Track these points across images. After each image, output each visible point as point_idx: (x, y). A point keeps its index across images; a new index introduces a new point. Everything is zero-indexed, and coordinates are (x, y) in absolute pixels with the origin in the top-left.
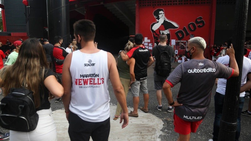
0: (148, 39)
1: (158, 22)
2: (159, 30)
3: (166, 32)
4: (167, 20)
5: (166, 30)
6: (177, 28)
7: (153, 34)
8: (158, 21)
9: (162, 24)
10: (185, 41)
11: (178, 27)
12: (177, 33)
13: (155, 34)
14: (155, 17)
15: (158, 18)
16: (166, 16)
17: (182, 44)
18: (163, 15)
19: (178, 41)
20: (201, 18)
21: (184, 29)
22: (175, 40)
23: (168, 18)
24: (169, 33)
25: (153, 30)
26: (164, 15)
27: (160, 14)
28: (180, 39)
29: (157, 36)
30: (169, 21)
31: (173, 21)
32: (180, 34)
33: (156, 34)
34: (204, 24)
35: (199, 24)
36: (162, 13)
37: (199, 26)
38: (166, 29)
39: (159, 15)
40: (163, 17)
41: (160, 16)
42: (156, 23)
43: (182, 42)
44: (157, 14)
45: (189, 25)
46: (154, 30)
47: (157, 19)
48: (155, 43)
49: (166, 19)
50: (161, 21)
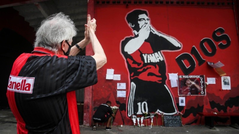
0: (115, 73)
1: (137, 36)
2: (140, 52)
3: (155, 58)
4: (156, 32)
5: (156, 54)
6: (178, 48)
7: (127, 62)
8: (136, 33)
9: (146, 41)
10: (199, 77)
11: (180, 46)
12: (179, 60)
13: (131, 62)
14: (130, 25)
15: (138, 28)
16: (153, 23)
17: (193, 83)
18: (147, 21)
19: (184, 77)
20: (221, 31)
21: (193, 51)
22: (177, 74)
23: (158, 29)
24: (162, 59)
25: (127, 53)
26: (149, 22)
27: (140, 20)
28: (187, 72)
29: (136, 66)
30: (160, 35)
31: (169, 34)
32: (186, 60)
33: (135, 62)
34: (229, 43)
35: (220, 41)
36: (144, 19)
37: (221, 46)
38: (155, 50)
39: (139, 22)
40: (147, 25)
41: (141, 23)
42: (133, 38)
43: (192, 80)
44: (134, 20)
45: (202, 43)
46: (129, 53)
47: (134, 29)
48: (132, 83)
49: (154, 30)
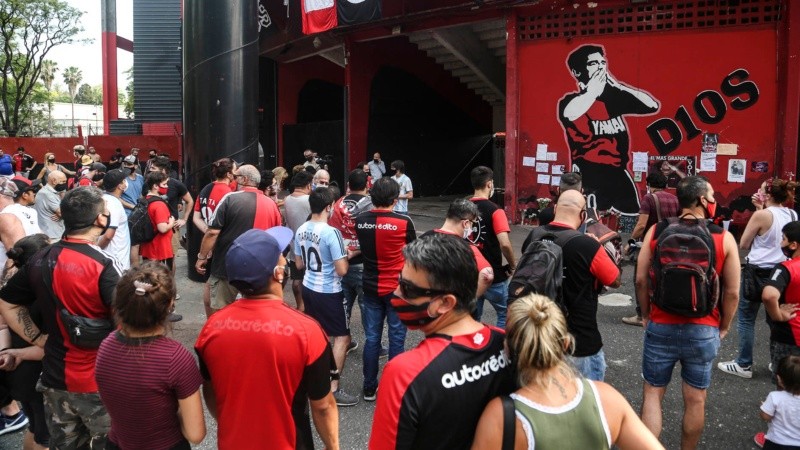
0: (549, 150)
1: (584, 92)
2: (588, 117)
3: (612, 126)
4: (616, 84)
5: (614, 120)
6: (654, 110)
7: (568, 133)
8: (583, 86)
9: (598, 99)
10: (686, 158)
11: (656, 107)
12: (652, 131)
13: (573, 133)
14: (573, 74)
15: (585, 79)
16: (612, 69)
17: (674, 169)
18: (601, 66)
19: (658, 158)
20: (742, 75)
21: (681, 115)
22: (646, 154)
23: (619, 78)
24: (622, 128)
25: (567, 119)
26: (604, 67)
27: (590, 64)
28: (664, 150)
29: (580, 139)
30: (622, 88)
32: (665, 131)
33: (579, 134)
34: (754, 97)
35: (737, 95)
36: (597, 62)
37: (737, 105)
38: (612, 115)
39: (588, 68)
40: (602, 72)
41: (591, 69)
42: (578, 95)
43: (673, 163)
44: (580, 63)
45: (698, 100)
46: (571, 119)
47: (580, 79)
48: (575, 165)
49: (613, 80)
50: (595, 88)
